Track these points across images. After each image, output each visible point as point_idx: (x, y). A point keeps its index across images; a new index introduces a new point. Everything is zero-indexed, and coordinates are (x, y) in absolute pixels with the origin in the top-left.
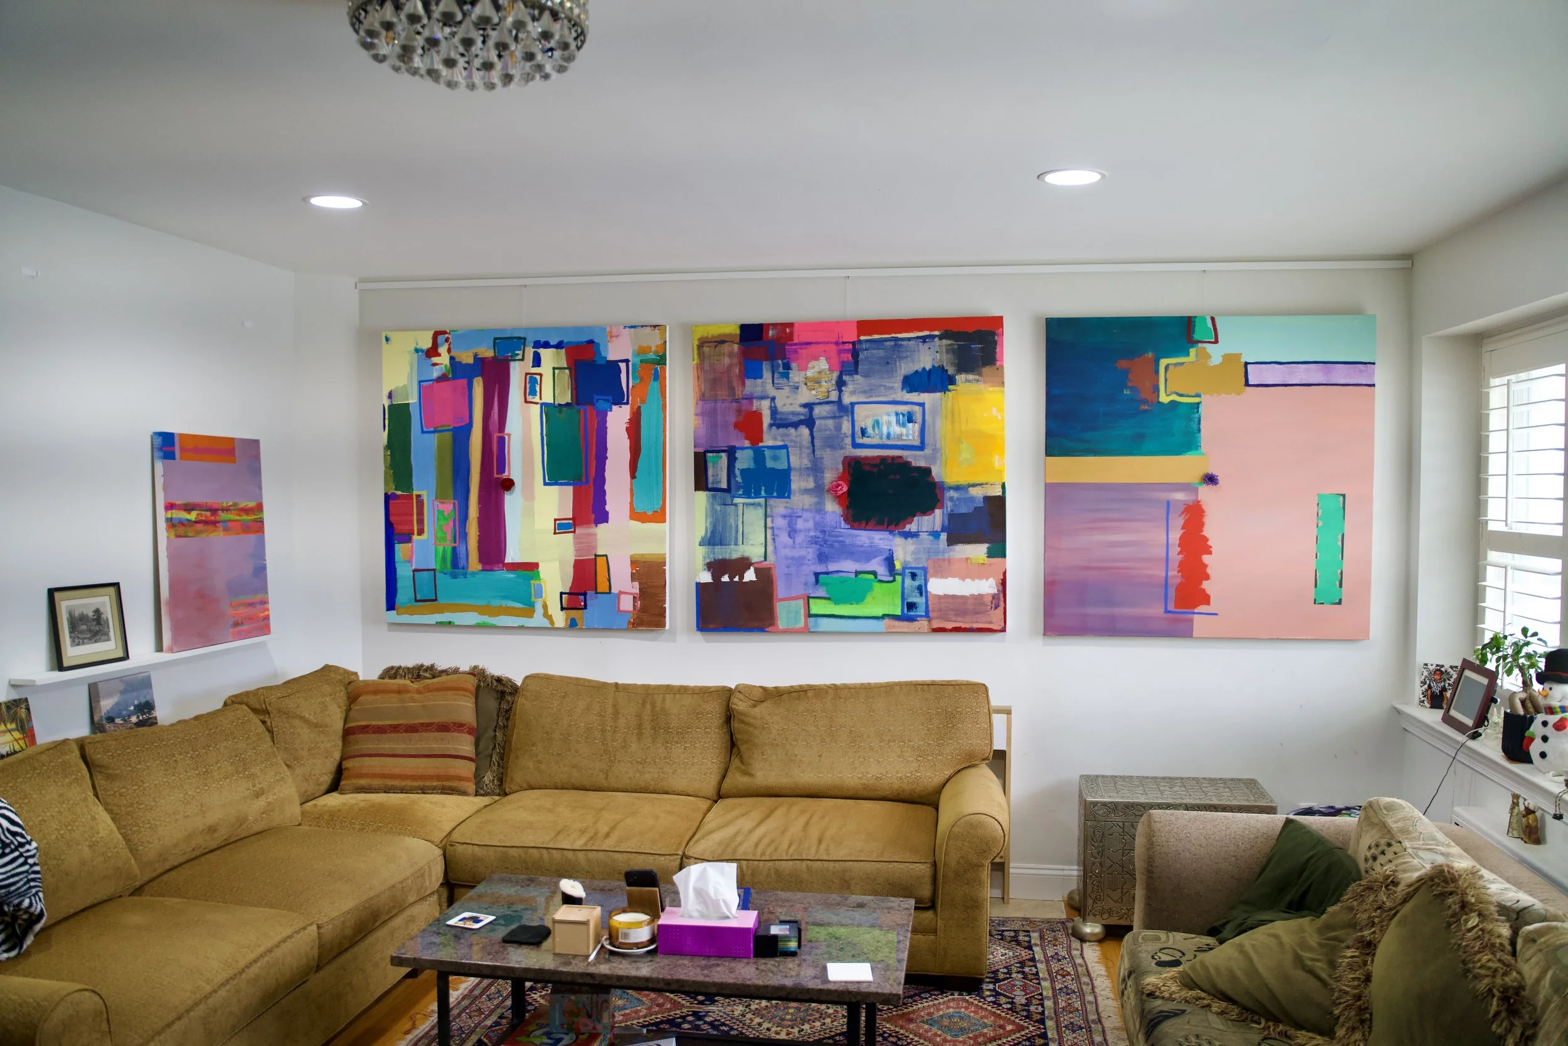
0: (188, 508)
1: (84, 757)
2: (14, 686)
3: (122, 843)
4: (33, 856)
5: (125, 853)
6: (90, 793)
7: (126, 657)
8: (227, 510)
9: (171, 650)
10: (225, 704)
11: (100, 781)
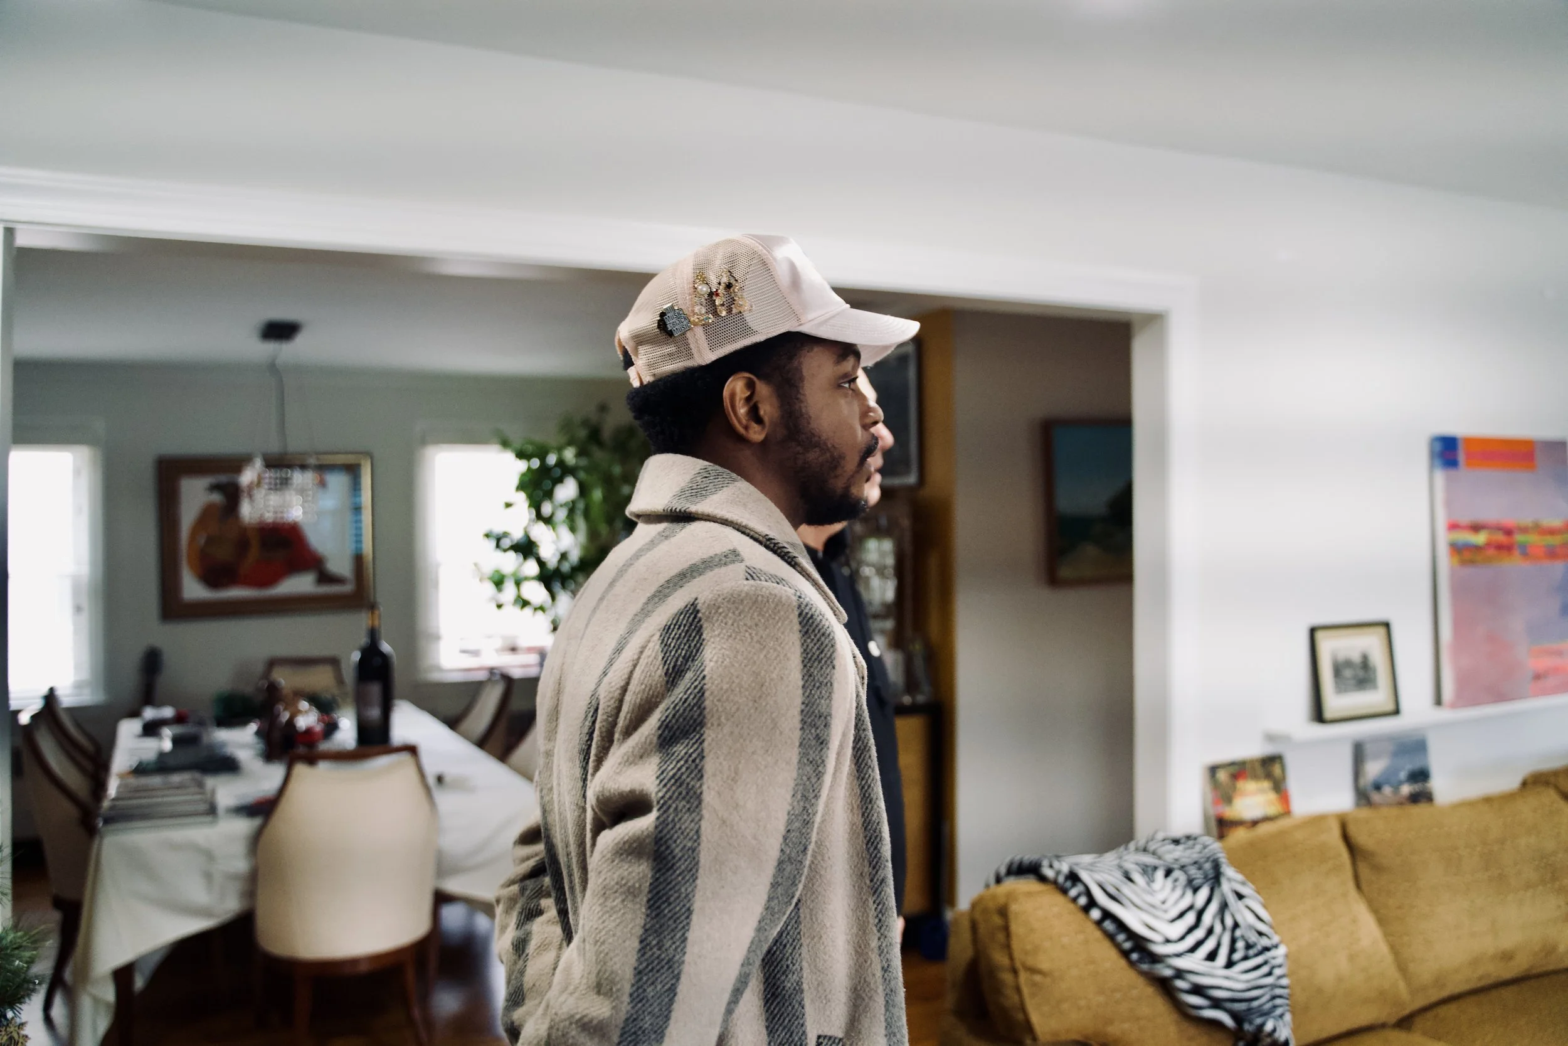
0: (1476, 528)
1: (1346, 838)
2: (1270, 738)
3: (1389, 959)
4: (1280, 966)
5: (1392, 972)
6: (1351, 885)
7: (1397, 712)
8: (1524, 530)
9: (1454, 706)
10: (1524, 784)
11: (1365, 871)
